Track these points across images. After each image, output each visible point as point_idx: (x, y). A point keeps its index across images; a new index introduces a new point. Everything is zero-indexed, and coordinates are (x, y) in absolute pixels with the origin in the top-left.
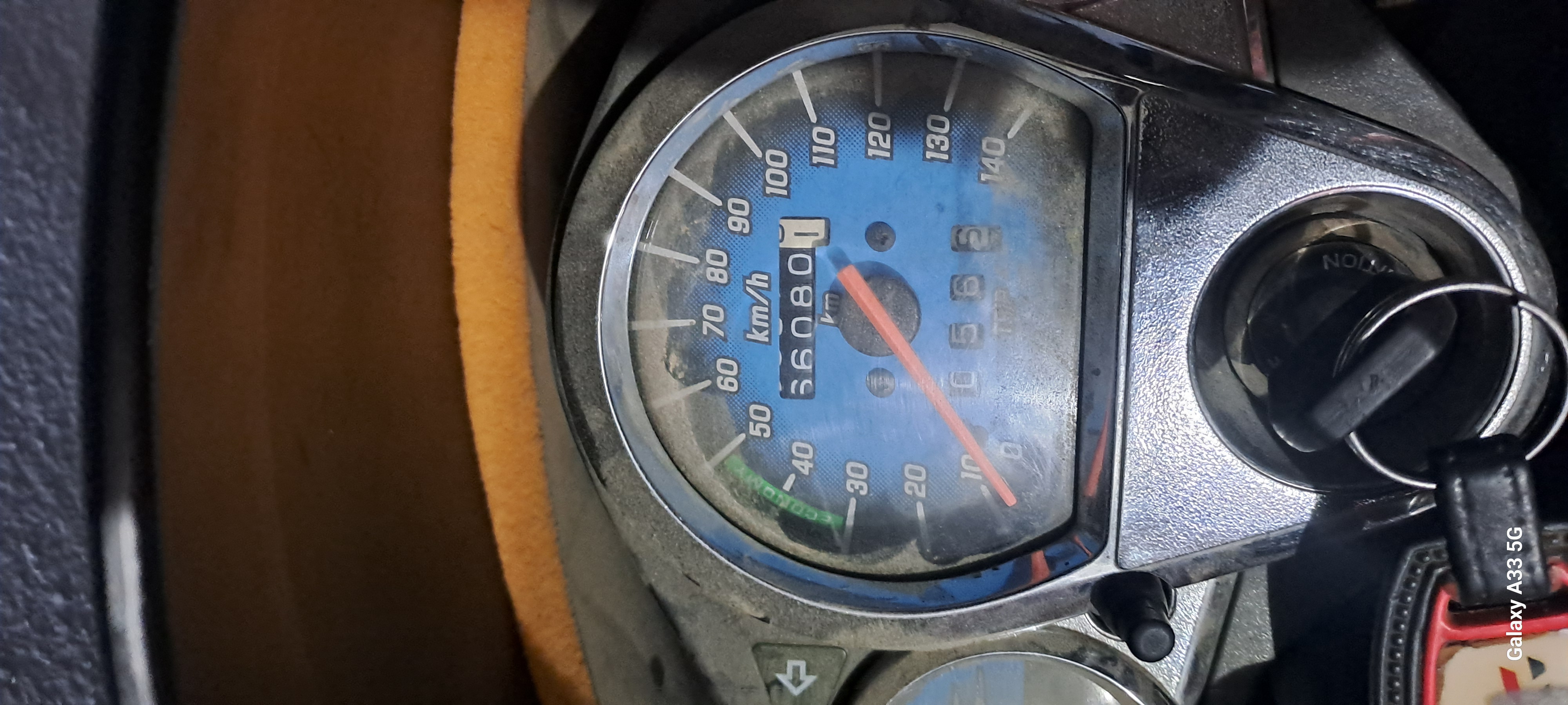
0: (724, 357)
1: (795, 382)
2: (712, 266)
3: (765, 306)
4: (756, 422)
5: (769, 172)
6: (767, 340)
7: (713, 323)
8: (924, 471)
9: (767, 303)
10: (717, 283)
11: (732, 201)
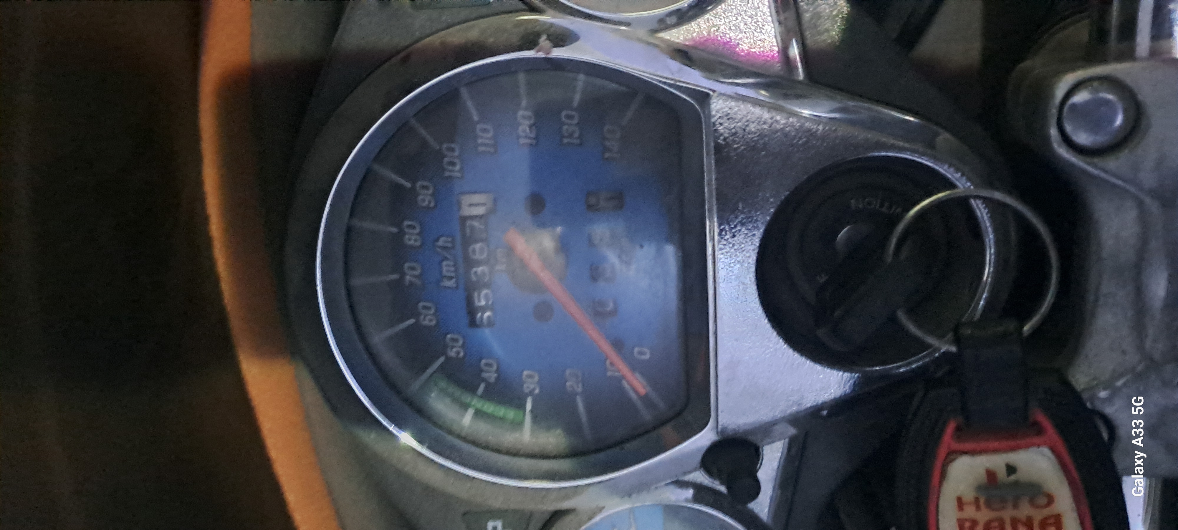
0: (424, 301)
1: (479, 315)
3: (451, 260)
4: (452, 347)
5: (446, 160)
6: (454, 286)
7: (412, 275)
8: (580, 375)
11: (419, 184)
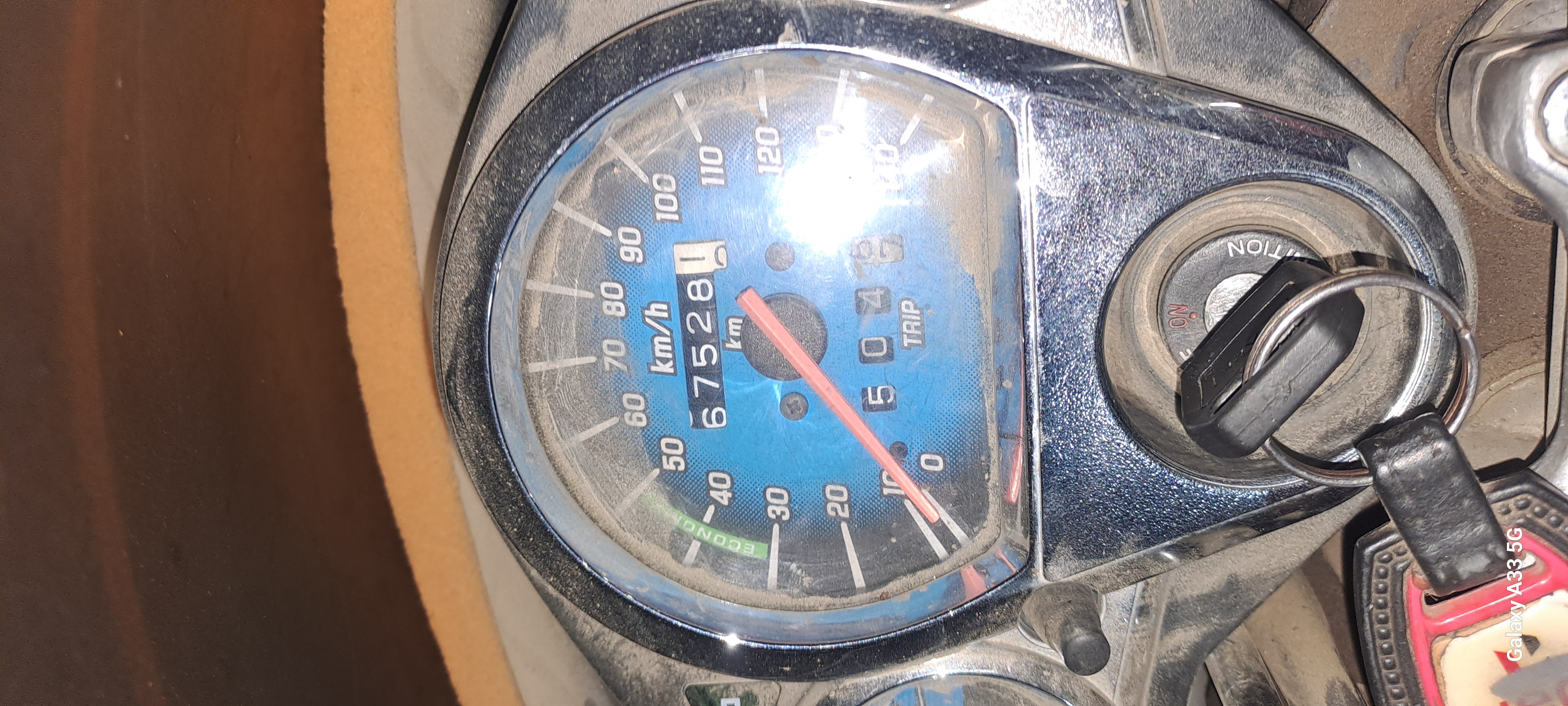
0: (629, 392)
1: (706, 411)
2: (608, 299)
3: (667, 336)
4: (669, 456)
5: (658, 197)
6: (672, 371)
7: (615, 358)
8: (846, 494)
9: (668, 333)
10: (615, 317)
11: (622, 230)
